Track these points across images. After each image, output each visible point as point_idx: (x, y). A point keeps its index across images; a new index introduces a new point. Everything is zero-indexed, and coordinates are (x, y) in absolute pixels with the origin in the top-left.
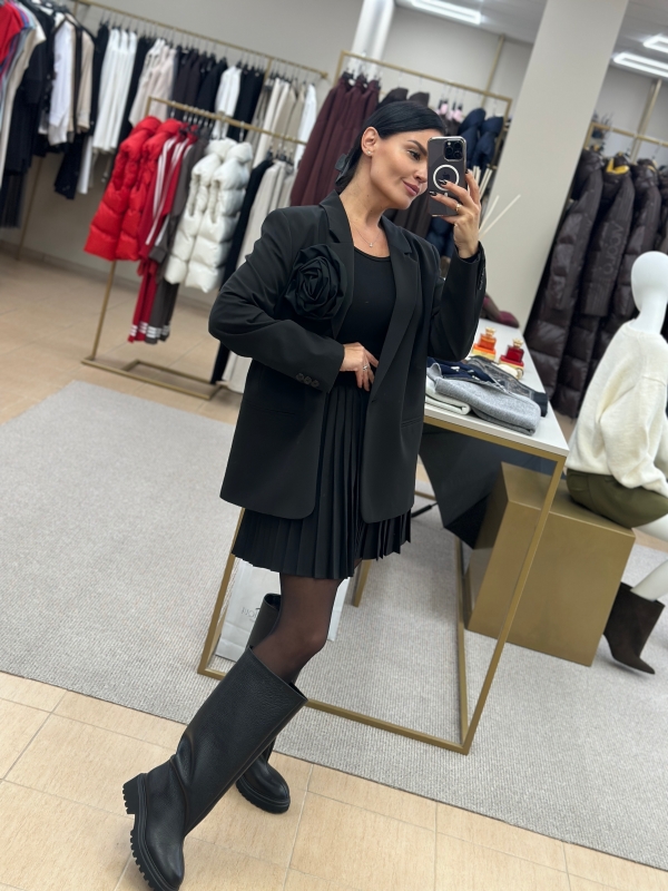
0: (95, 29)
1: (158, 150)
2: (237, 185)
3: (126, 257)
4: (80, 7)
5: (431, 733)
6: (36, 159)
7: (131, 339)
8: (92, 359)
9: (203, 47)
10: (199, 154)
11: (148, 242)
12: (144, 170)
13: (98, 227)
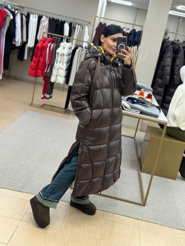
0: (26, 14)
1: (46, 46)
2: (69, 54)
3: (39, 76)
4: (22, 8)
5: (135, 201)
6: (12, 51)
7: (42, 98)
8: (31, 105)
9: (56, 17)
10: (58, 47)
11: (45, 71)
12: (43, 52)
13: (31, 68)
